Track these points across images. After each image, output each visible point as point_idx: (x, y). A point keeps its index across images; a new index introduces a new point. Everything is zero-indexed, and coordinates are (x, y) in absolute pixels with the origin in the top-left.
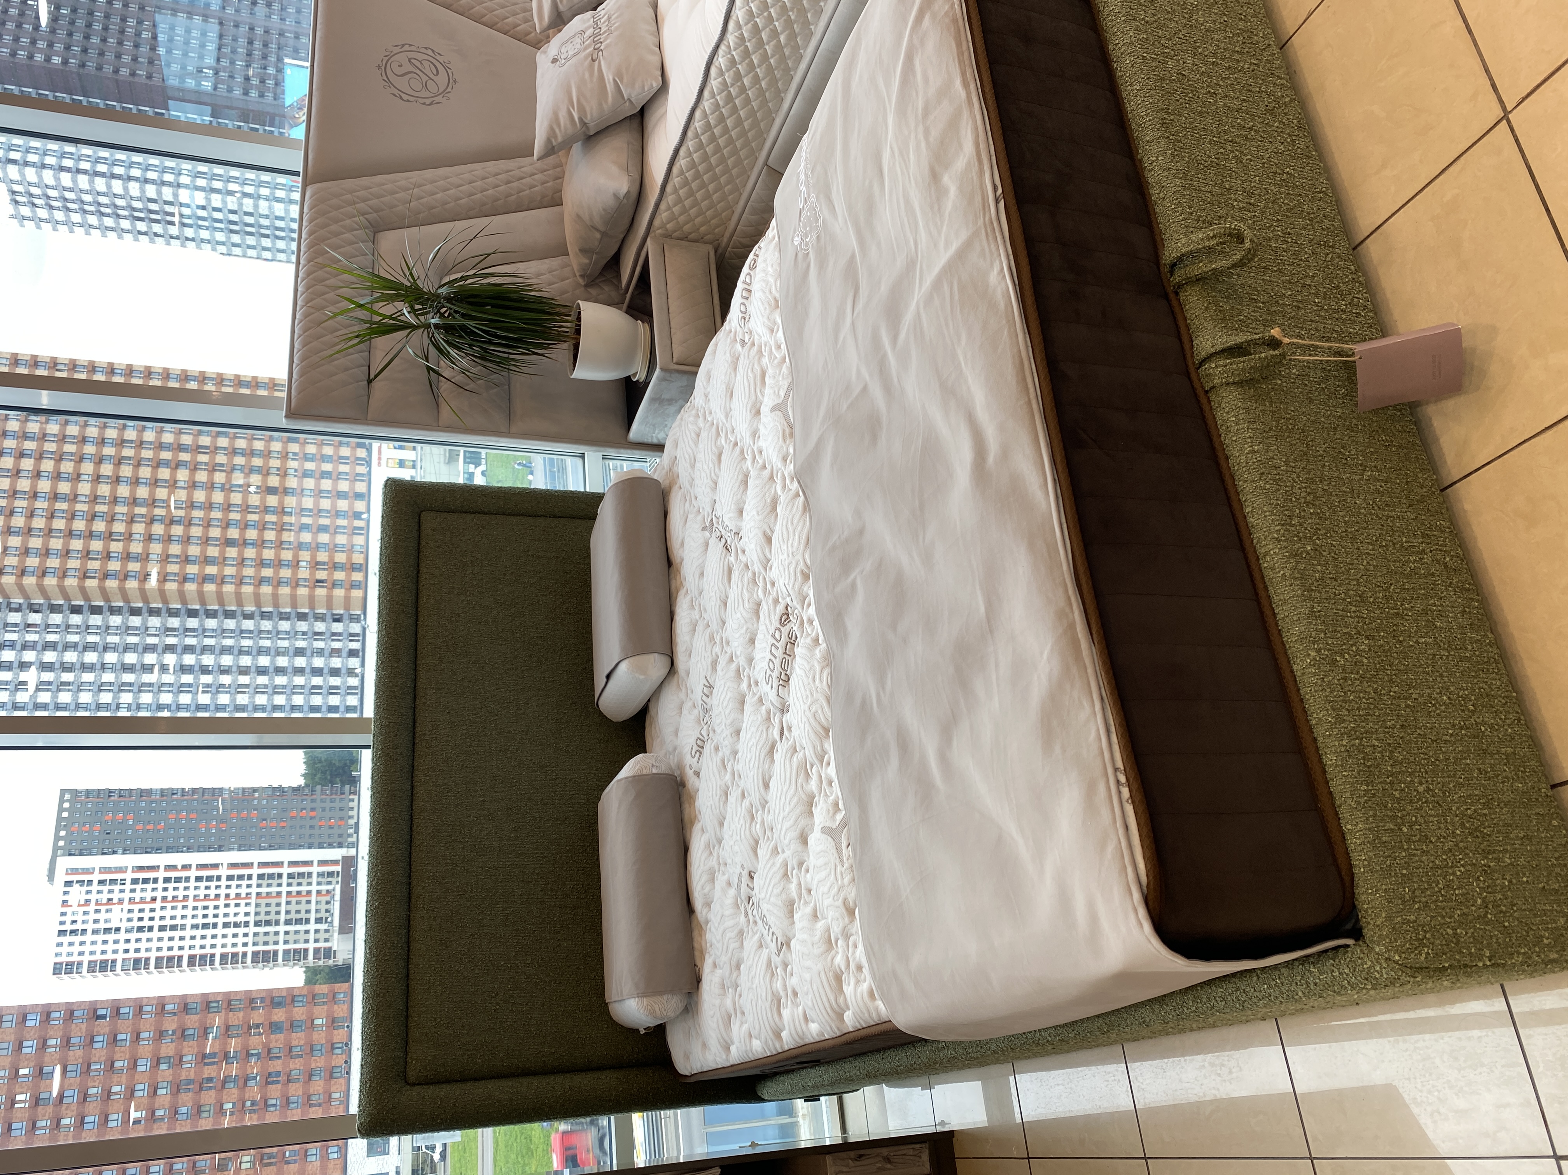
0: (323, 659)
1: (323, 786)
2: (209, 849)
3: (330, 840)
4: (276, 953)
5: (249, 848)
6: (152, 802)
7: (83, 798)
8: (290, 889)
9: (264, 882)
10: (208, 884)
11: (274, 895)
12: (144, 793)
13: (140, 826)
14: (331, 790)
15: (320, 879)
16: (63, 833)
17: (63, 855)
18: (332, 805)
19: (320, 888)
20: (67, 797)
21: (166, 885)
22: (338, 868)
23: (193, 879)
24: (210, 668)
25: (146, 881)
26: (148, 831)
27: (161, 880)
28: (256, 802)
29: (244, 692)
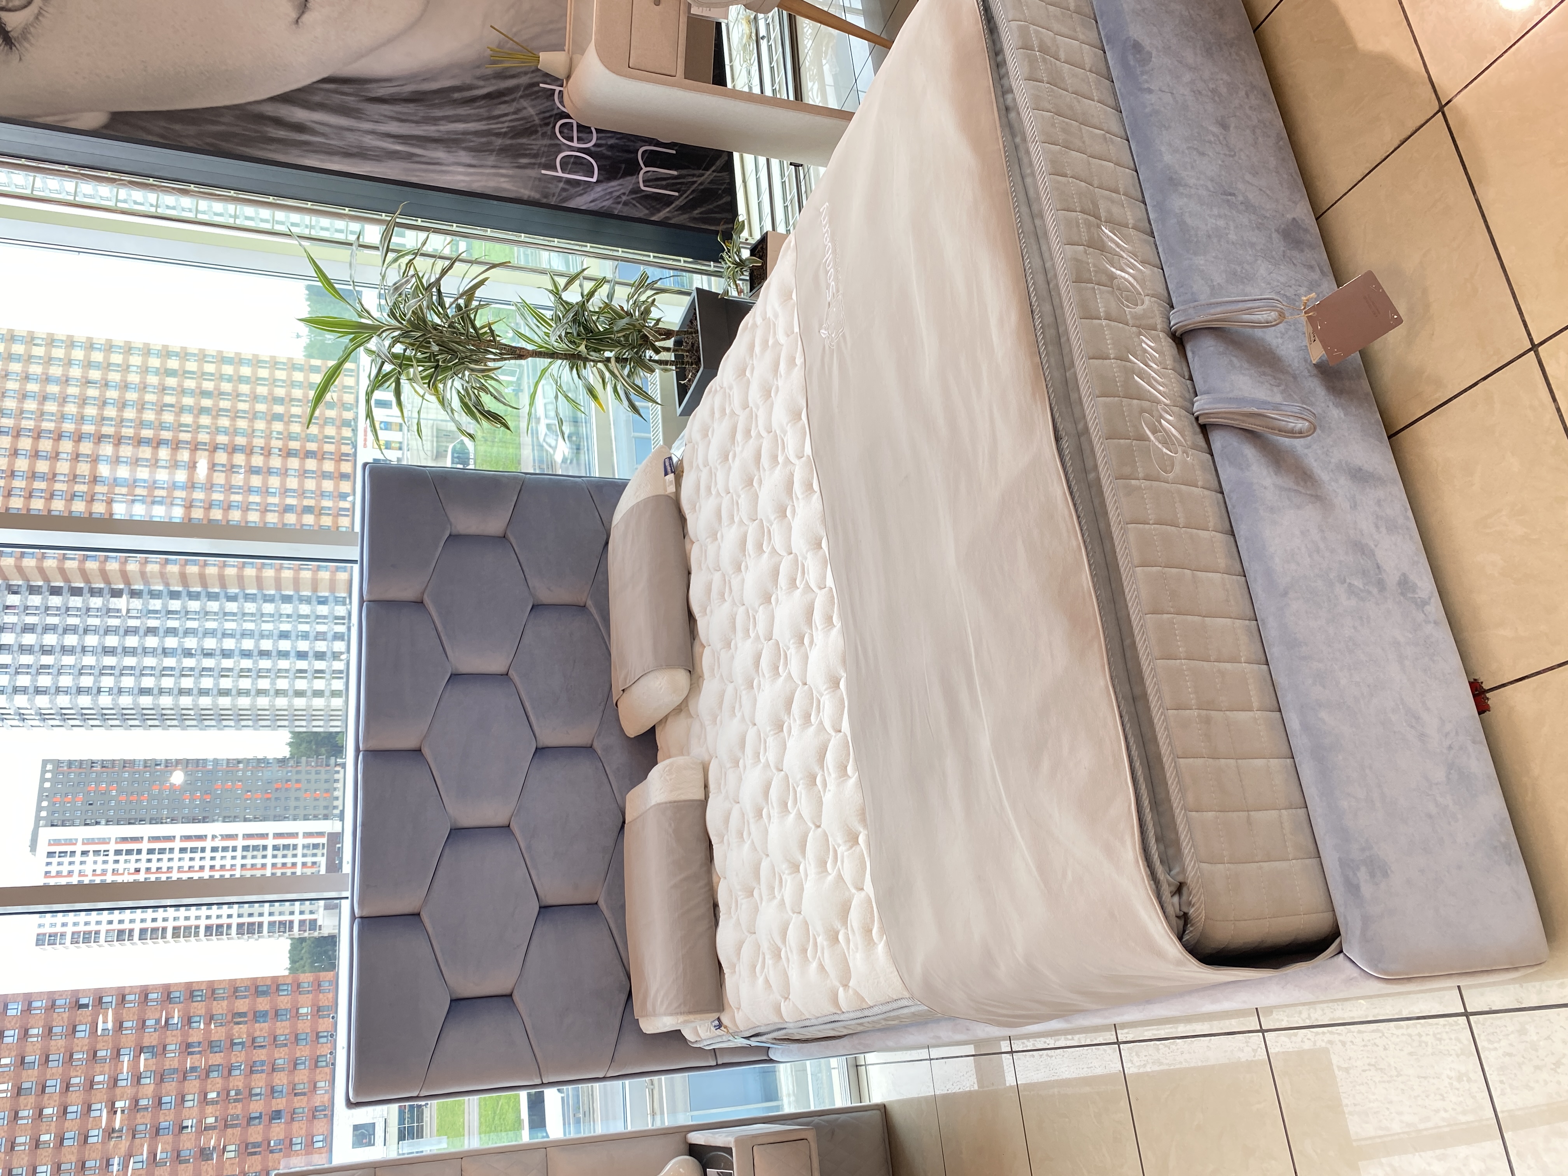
0: (308, 642)
1: (309, 757)
2: (194, 820)
3: (316, 812)
4: (260, 924)
5: (234, 819)
6: (134, 773)
7: (65, 768)
8: (275, 861)
9: (249, 854)
10: (193, 855)
11: (259, 866)
12: (126, 764)
13: (123, 797)
14: (317, 762)
15: (305, 851)
16: (45, 804)
17: (46, 826)
18: (318, 776)
19: (305, 860)
20: (49, 767)
21: (150, 857)
22: (324, 840)
23: (177, 851)
24: (193, 652)
25: (129, 852)
26: (131, 802)
27: (144, 852)
28: (240, 773)
29: (228, 676)
